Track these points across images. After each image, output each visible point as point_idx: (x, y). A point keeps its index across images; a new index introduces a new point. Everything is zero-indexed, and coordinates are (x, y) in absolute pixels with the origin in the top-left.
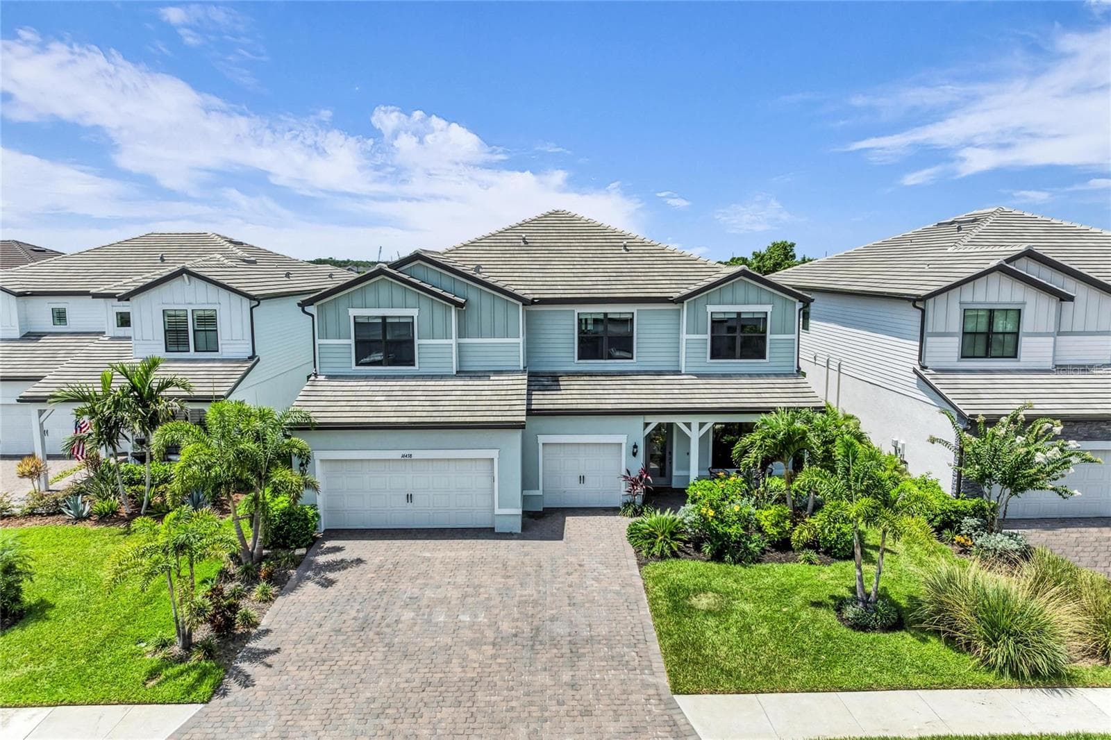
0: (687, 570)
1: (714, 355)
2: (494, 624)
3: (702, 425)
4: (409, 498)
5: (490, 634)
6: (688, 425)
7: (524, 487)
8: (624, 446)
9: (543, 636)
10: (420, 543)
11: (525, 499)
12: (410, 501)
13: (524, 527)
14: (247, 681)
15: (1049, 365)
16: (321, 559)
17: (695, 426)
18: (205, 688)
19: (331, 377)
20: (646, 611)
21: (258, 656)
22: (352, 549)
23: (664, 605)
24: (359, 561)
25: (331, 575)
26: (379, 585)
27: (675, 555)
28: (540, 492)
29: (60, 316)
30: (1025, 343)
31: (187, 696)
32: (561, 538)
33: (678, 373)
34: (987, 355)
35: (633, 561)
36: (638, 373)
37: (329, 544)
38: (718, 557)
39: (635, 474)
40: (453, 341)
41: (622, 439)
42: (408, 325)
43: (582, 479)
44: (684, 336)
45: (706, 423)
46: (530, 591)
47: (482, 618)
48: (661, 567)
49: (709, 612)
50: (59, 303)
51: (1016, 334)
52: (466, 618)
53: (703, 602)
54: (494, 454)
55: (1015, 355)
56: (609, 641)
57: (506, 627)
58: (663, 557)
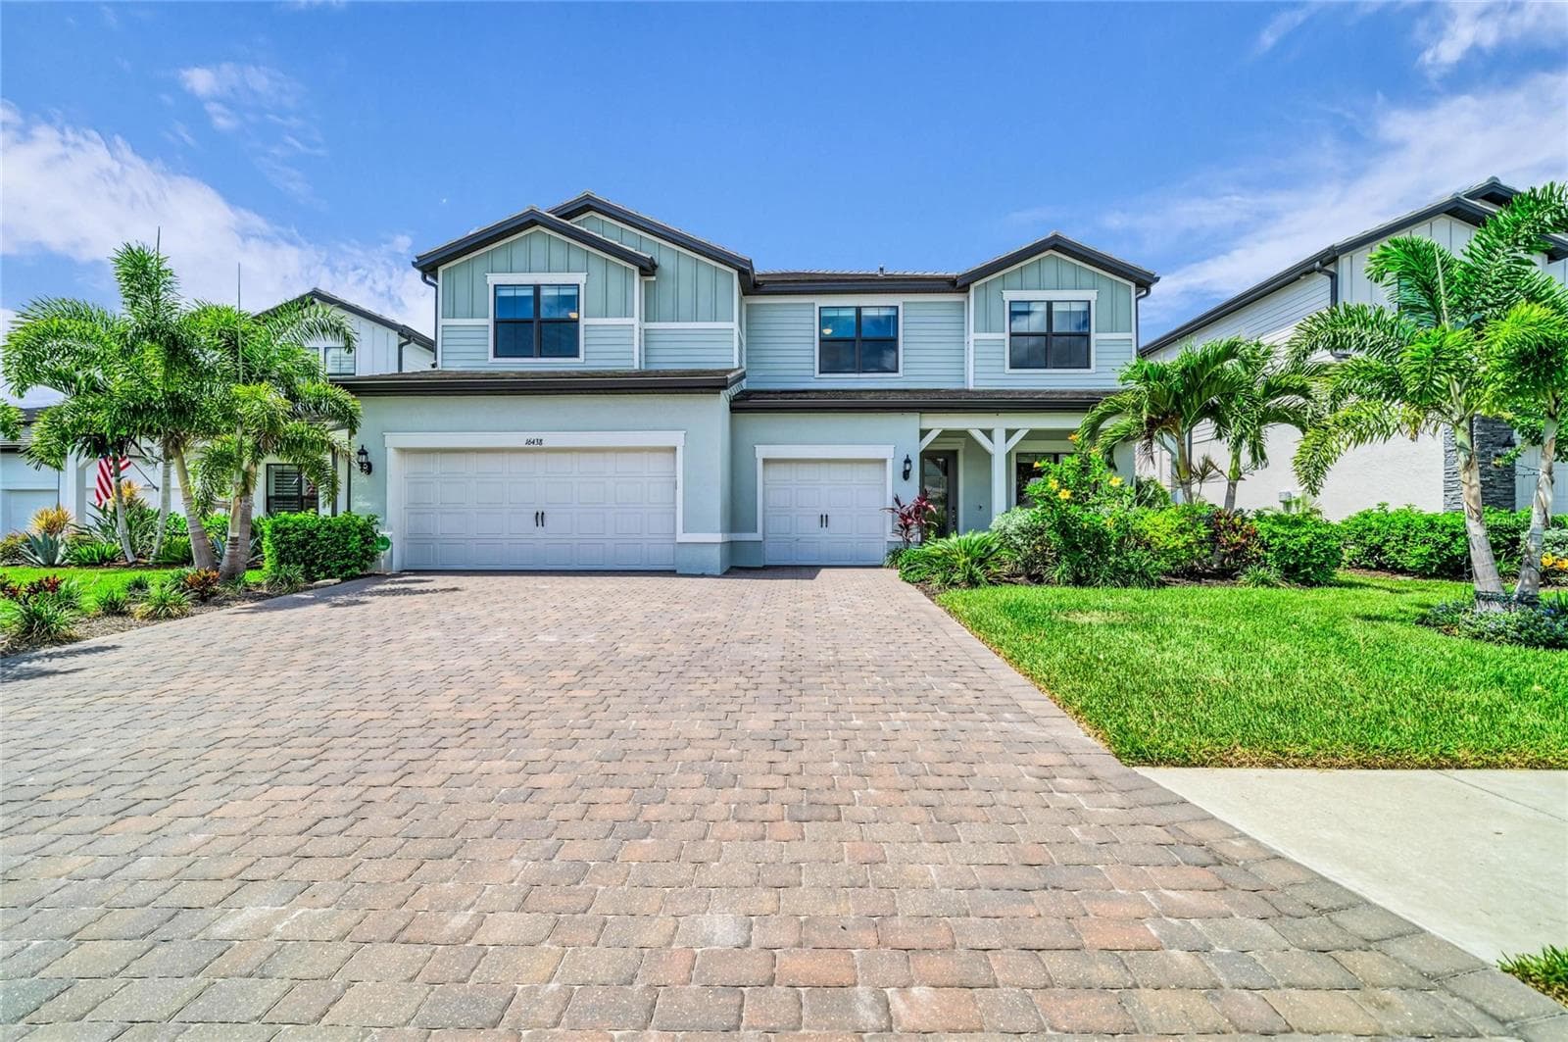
1: (1017, 365)
3: (1010, 433)
6: (988, 433)
8: (889, 463)
12: (540, 523)
17: (999, 435)
28: (757, 536)
39: (907, 503)
40: (635, 321)
41: (887, 452)
42: (572, 300)
43: (824, 520)
44: (972, 336)
45: (1017, 430)
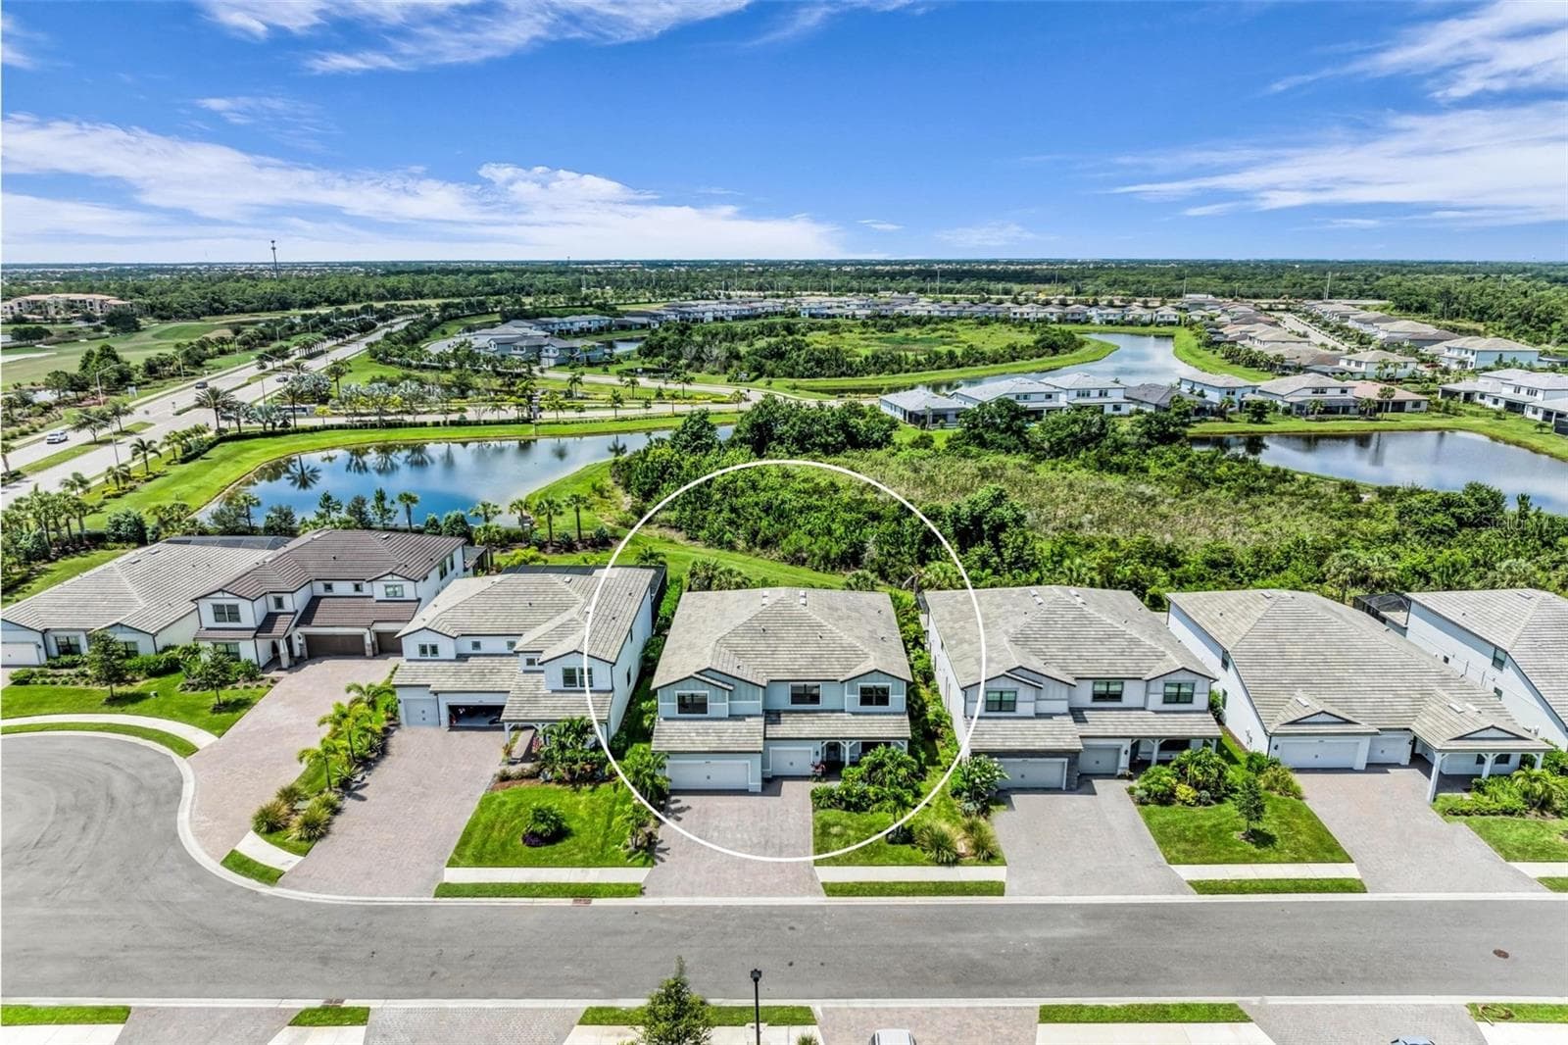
0: (831, 815)
1: (862, 704)
2: (750, 839)
3: (851, 742)
4: (708, 778)
5: (749, 843)
6: (845, 742)
7: (763, 767)
8: (811, 752)
9: (770, 844)
10: (715, 798)
11: (763, 773)
13: (763, 788)
14: (662, 860)
15: (1032, 714)
16: (673, 806)
17: (848, 743)
18: (650, 862)
19: (666, 719)
20: (811, 834)
21: (663, 850)
22: (685, 801)
23: (818, 832)
24: (689, 808)
25: (679, 815)
26: (701, 820)
27: (830, 807)
28: (770, 768)
29: (476, 645)
30: (1019, 706)
31: (644, 865)
32: (779, 795)
33: (843, 711)
34: (1000, 710)
35: (811, 809)
36: (823, 711)
37: (673, 798)
38: (847, 809)
39: (817, 763)
40: (727, 704)
41: (811, 749)
42: (705, 698)
43: (792, 764)
44: (846, 696)
45: (853, 742)
46: (764, 824)
47: (745, 836)
48: (822, 812)
49: (836, 835)
50: (476, 639)
51: (1015, 701)
52: (739, 836)
53: (835, 830)
54: (748, 762)
55: (1014, 711)
56: (794, 846)
57: (755, 840)
58: (823, 808)
